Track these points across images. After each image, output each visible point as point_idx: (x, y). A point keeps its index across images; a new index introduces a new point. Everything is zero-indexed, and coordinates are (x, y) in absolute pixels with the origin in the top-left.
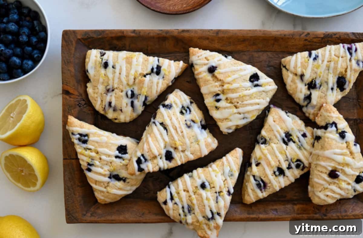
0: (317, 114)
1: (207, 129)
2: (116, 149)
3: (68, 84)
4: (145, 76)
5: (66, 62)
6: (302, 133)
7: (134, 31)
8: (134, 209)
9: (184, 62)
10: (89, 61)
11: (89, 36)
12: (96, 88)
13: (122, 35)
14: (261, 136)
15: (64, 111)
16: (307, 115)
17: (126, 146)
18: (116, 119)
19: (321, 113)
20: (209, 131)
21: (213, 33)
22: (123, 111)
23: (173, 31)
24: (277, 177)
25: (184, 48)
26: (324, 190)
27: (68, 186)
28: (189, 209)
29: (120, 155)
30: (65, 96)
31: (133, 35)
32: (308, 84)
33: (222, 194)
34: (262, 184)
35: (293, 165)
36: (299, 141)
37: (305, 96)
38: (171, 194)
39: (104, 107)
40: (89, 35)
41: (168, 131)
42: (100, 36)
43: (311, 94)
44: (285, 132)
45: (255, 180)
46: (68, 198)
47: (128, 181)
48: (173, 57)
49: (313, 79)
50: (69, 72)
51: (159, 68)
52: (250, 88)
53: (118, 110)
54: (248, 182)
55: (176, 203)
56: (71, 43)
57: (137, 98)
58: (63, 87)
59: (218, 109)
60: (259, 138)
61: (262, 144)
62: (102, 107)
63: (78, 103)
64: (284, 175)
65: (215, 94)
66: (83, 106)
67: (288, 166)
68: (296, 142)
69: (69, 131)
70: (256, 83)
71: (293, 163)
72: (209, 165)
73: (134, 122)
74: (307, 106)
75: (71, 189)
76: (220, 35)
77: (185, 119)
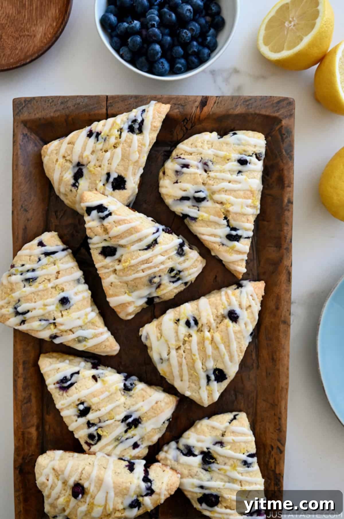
0: (166, 465)
1: (147, 306)
2: (120, 175)
3: (216, 104)
4: (226, 218)
5: (248, 103)
6: (139, 443)
7: (290, 202)
8: (33, 197)
9: (244, 274)
10: (250, 137)
11: (284, 136)
12: (210, 146)
13: (286, 185)
14: (137, 382)
15: (177, 98)
16: (165, 448)
17: (124, 188)
18: (164, 173)
19: (168, 472)
20: (145, 307)
21: (285, 316)
22: (176, 184)
23: (289, 259)
24: (75, 406)
25: (264, 273)
26: (55, 474)
27: (67, 101)
28: (31, 280)
29: (111, 180)
30: (199, 100)
31: (286, 200)
32: (209, 452)
33: (52, 326)
34: (66, 385)
35: (92, 430)
36: (127, 439)
37: (192, 448)
38: (54, 253)
39: (182, 156)
40: (287, 137)
41: (146, 251)
42: (284, 153)
43: (195, 455)
44: (141, 418)
45: (72, 375)
46: (51, 101)
47: (74, 189)
48: (252, 258)
49: (216, 460)
50: (234, 106)
51: (237, 238)
52: (205, 370)
53: (177, 177)
54: (69, 364)
55: (40, 260)
56: (276, 110)
57: (194, 206)
58: (212, 97)
59: (176, 323)
60: (132, 380)
61: (125, 385)
62: (181, 154)
63: (188, 119)
64: (79, 417)
65: (197, 319)
66: (184, 126)
67: (91, 422)
68: (126, 434)
69: (147, 106)
70: (213, 377)
71: (97, 430)
72: (95, 307)
73: (160, 199)
74: (178, 448)
75: (62, 106)
76: (282, 327)
77: (162, 274)
